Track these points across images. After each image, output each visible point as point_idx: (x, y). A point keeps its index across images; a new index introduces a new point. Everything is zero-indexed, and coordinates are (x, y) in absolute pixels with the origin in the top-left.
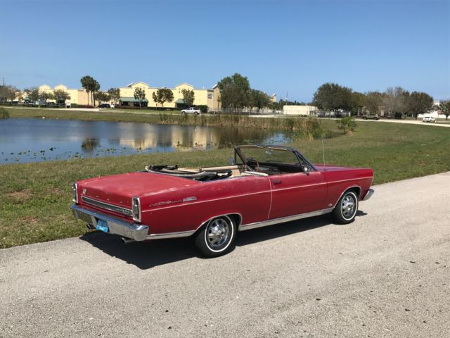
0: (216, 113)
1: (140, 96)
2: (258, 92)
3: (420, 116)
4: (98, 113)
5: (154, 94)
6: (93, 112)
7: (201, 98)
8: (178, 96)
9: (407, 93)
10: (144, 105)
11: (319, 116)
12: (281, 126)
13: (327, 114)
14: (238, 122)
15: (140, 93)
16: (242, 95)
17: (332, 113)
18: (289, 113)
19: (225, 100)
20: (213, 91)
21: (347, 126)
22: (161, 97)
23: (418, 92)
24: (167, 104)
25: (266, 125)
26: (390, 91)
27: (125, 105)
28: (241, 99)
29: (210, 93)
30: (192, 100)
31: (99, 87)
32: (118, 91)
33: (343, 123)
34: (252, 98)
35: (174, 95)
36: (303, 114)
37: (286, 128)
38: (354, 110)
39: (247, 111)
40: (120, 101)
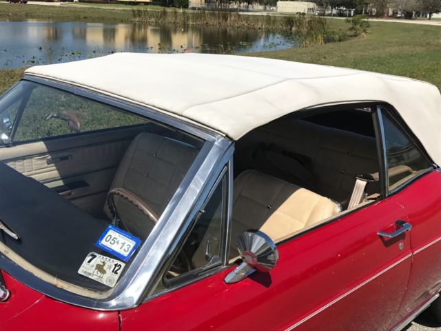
0: (199, 9)
4: (60, 7)
6: (53, 6)
11: (319, 14)
12: (279, 26)
13: (327, 12)
14: (226, 20)
17: (335, 11)
18: (285, 11)
21: (358, 26)
25: (260, 24)
33: (355, 22)
37: (285, 28)
38: (359, 7)
39: (235, 7)
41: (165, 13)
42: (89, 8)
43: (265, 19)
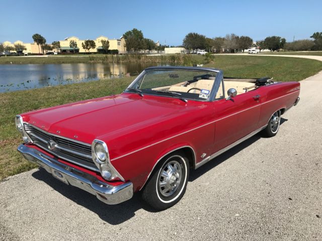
0: (124, 54)
2: (148, 40)
3: (245, 51)
5: (83, 44)
7: (113, 46)
8: (99, 45)
9: (238, 37)
10: (77, 51)
11: (187, 54)
12: (167, 60)
13: (191, 52)
14: (140, 59)
15: (73, 44)
16: (139, 42)
18: (170, 52)
19: (128, 46)
20: (120, 40)
21: (209, 58)
22: (87, 45)
23: (244, 36)
24: (92, 50)
25: (158, 60)
26: (228, 36)
27: (64, 52)
28: (139, 45)
29: (119, 42)
30: (108, 47)
31: (45, 41)
32: (59, 43)
34: (145, 44)
35: (96, 44)
36: (178, 52)
37: (171, 61)
39: (143, 52)
40: (61, 50)
41: (106, 57)
42: (64, 57)
43: (160, 57)
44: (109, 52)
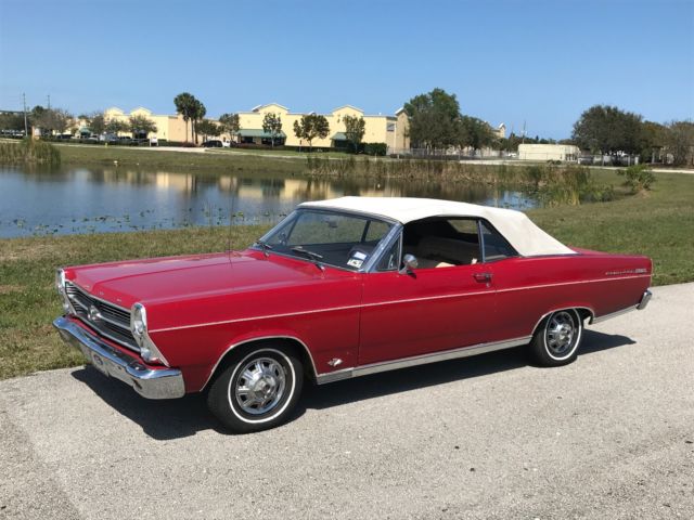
0: (401, 157)
1: (274, 127)
2: (474, 120)
4: (205, 155)
5: (296, 123)
6: (196, 154)
7: (375, 132)
8: (337, 128)
10: (278, 143)
11: (583, 163)
12: (518, 180)
13: (596, 160)
14: (441, 171)
15: (273, 123)
16: (446, 125)
17: (607, 158)
18: (529, 158)
19: (415, 135)
20: (395, 119)
21: (636, 180)
22: (308, 129)
24: (317, 142)
25: (490, 177)
27: (247, 142)
28: (445, 133)
29: (390, 122)
30: (361, 135)
31: (204, 112)
32: (237, 118)
33: (631, 175)
34: (463, 131)
35: (330, 127)
36: (556, 158)
37: (527, 183)
38: (646, 152)
39: (455, 153)
40: (239, 136)
41: (352, 163)
42: (246, 157)
43: (497, 169)
44: (363, 149)
